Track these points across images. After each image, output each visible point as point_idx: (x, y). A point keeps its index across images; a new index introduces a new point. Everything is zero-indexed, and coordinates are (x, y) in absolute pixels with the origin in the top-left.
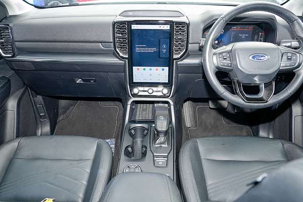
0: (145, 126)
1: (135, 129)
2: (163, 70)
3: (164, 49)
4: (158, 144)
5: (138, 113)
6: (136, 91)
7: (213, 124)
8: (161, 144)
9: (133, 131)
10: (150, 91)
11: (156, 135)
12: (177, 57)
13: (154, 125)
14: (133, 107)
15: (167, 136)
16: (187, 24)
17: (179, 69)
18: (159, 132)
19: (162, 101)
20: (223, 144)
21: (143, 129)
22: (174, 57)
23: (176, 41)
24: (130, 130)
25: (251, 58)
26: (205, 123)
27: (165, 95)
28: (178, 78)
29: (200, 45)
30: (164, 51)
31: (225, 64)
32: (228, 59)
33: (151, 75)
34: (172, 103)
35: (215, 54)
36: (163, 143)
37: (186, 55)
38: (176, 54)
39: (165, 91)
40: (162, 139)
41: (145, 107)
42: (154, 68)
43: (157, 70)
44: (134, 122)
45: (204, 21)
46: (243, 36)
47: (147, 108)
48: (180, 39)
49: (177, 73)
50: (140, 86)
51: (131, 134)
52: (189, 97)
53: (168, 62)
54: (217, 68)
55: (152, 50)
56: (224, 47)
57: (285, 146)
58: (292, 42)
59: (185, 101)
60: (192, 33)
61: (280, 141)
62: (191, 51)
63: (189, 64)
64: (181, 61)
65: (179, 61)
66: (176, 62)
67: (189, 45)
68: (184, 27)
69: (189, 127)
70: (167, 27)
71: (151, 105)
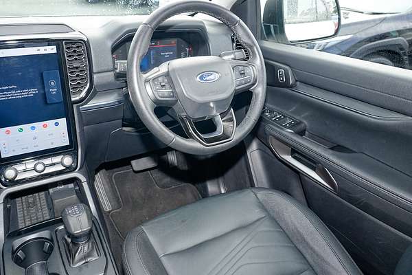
0: (44, 234)
1: (24, 247)
2: (57, 124)
3: (53, 88)
4: (81, 260)
5: (20, 215)
6: (10, 173)
7: (143, 194)
8: (85, 257)
9: (20, 253)
10: (40, 167)
11: (71, 245)
12: (78, 98)
13: (62, 227)
14: (8, 206)
15: (92, 240)
16: (84, 41)
17: (84, 117)
18: (75, 239)
19: (62, 181)
20: (183, 221)
21: (41, 241)
22: (73, 99)
23: (71, 73)
24: (14, 252)
25: (198, 79)
26: (132, 198)
27: (67, 168)
28: (84, 135)
29: (118, 71)
30: (54, 91)
31: (164, 93)
32: (167, 86)
33: (35, 138)
34: (83, 179)
35: (147, 81)
36: (89, 255)
37: (92, 93)
38: (75, 93)
39: (68, 160)
40: (84, 248)
41: (31, 200)
42: (38, 125)
43: (45, 126)
44: (19, 234)
45: (110, 36)
46: (167, 54)
47: (35, 200)
48: (77, 68)
49: (82, 125)
50: (15, 163)
51: (18, 261)
52: (103, 162)
53: (65, 110)
54: (156, 101)
55: (31, 92)
56: (156, 69)
57: (259, 196)
58: (236, 53)
59: (97, 171)
60: (95, 56)
61: (249, 190)
62: (99, 86)
63: (99, 107)
64: (86, 103)
65: (82, 105)
66: (78, 107)
67: (95, 76)
68: (79, 47)
69: (110, 212)
70: (52, 50)
71: (42, 194)
